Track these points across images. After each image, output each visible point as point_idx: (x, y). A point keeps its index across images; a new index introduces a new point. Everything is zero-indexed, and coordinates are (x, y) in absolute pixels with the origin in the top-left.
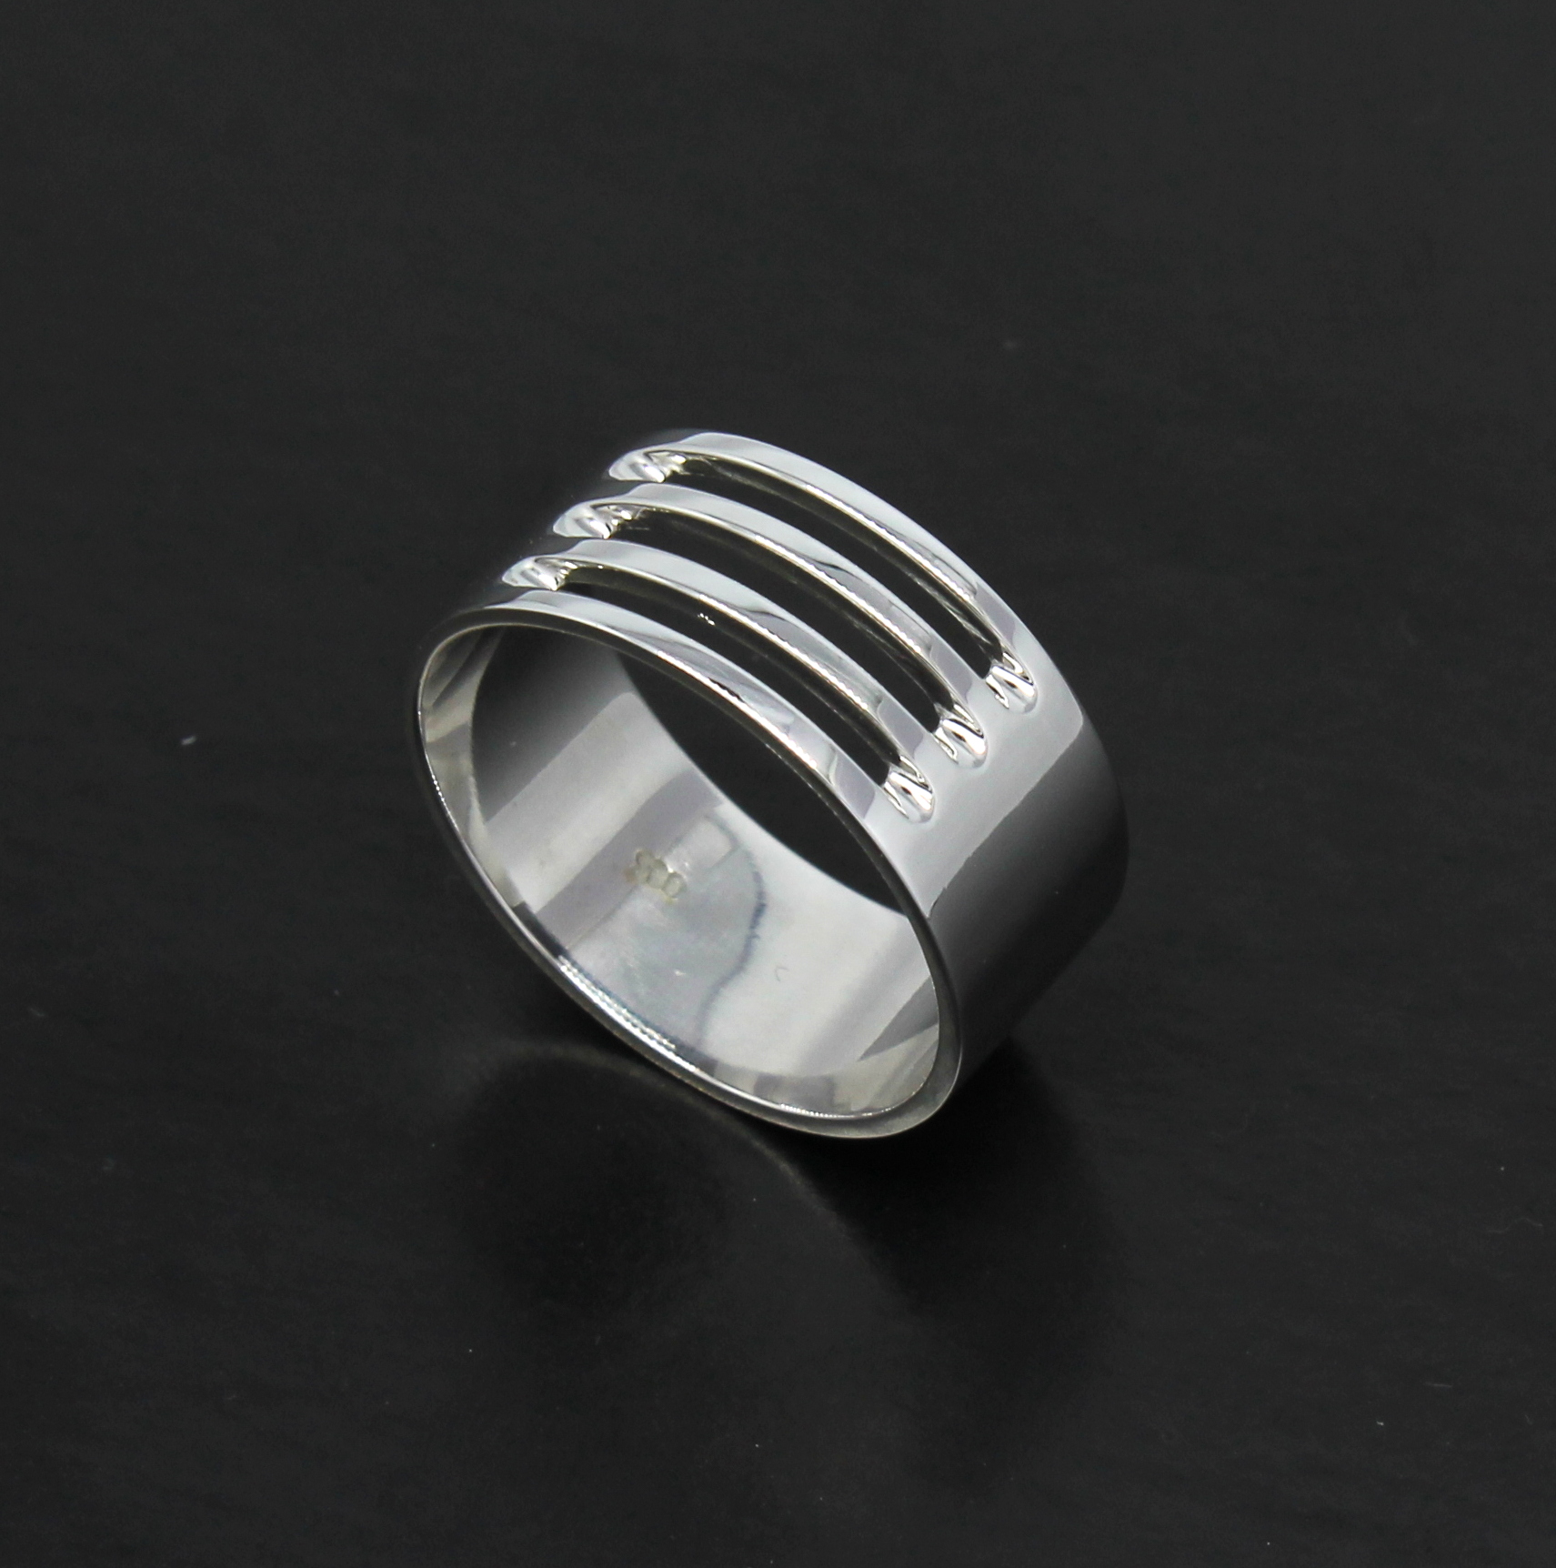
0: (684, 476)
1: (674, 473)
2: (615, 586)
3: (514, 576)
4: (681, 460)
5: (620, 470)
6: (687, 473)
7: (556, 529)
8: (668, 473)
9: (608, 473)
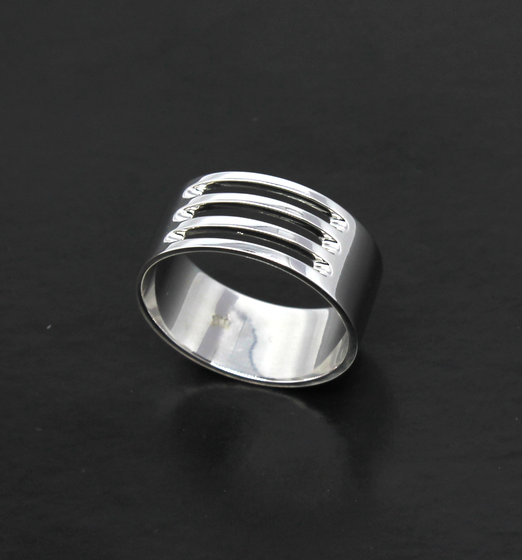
0: (209, 191)
1: (205, 190)
2: (205, 232)
3: (167, 239)
4: (205, 186)
5: (186, 195)
6: (210, 189)
7: (174, 220)
8: (203, 191)
9: (182, 198)
